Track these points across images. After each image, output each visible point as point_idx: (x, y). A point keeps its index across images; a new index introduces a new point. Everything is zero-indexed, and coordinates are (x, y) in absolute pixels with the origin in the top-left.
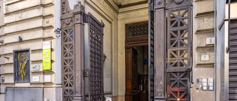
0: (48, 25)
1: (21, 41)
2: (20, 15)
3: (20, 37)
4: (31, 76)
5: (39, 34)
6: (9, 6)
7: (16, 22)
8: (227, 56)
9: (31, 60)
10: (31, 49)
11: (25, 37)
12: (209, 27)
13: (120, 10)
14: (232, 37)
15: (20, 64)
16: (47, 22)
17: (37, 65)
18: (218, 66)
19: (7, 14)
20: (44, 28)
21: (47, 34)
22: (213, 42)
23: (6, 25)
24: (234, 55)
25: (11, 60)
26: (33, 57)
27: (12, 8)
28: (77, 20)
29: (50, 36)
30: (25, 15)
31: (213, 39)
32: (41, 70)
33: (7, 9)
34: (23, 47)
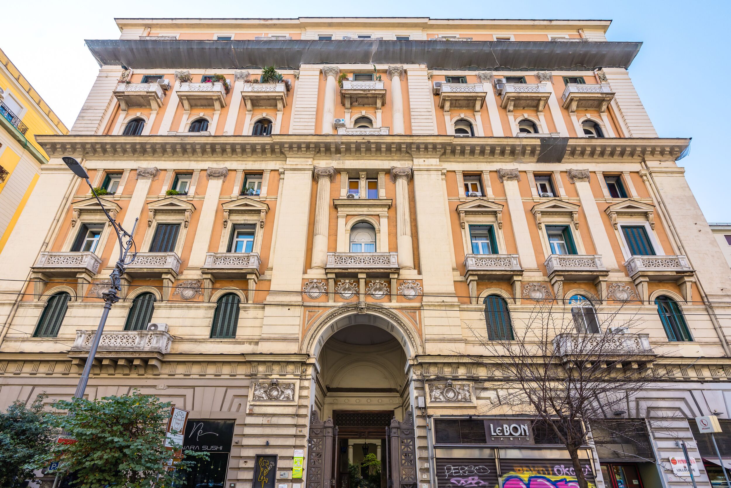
0: (301, 434)
1: (267, 445)
2: (269, 419)
3: (267, 442)
4: (276, 484)
5: (291, 442)
6: (255, 408)
7: (262, 425)
8: (436, 478)
9: (278, 466)
10: (279, 455)
11: (273, 442)
12: (425, 456)
13: (329, 394)
14: (438, 467)
15: (262, 469)
16: (301, 431)
17: (285, 472)
18: (432, 482)
19: (251, 414)
20: (295, 436)
21: (299, 442)
22: (428, 467)
23: (245, 425)
24: (440, 478)
25: (251, 464)
26: (280, 464)
27: (257, 410)
28: (329, 432)
29: (302, 444)
30: (275, 420)
31: (428, 464)
32: (290, 478)
33: (250, 410)
34: (269, 452)
